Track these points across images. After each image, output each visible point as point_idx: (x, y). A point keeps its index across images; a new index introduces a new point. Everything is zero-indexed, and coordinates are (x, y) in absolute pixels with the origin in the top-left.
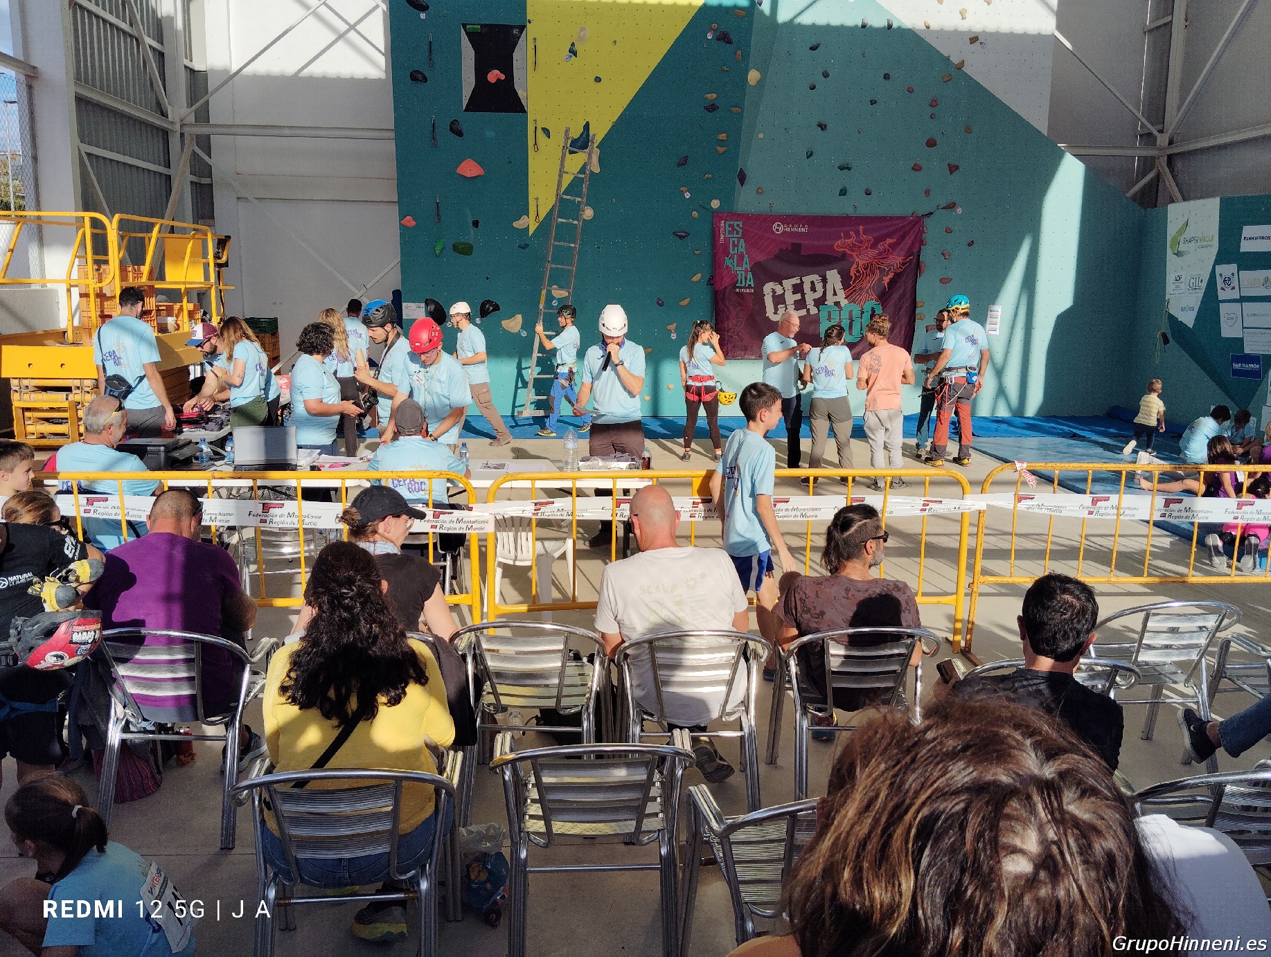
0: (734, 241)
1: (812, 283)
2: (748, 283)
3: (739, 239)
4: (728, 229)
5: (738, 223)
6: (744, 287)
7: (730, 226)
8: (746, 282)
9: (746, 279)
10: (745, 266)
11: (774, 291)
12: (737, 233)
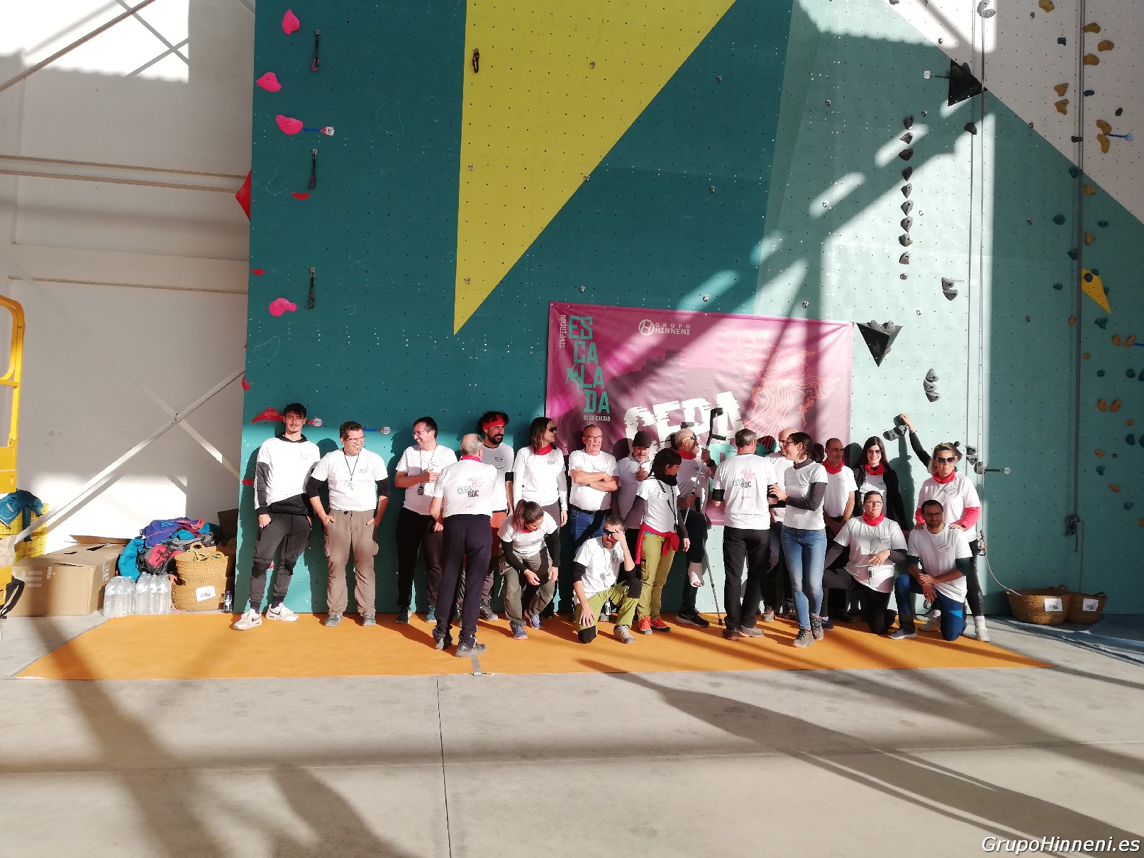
0: (580, 346)
1: (697, 410)
2: (601, 407)
3: (588, 342)
4: (571, 327)
5: (587, 318)
6: (596, 413)
7: (575, 322)
8: (597, 408)
9: (598, 400)
10: (596, 382)
11: (640, 421)
12: (586, 333)
